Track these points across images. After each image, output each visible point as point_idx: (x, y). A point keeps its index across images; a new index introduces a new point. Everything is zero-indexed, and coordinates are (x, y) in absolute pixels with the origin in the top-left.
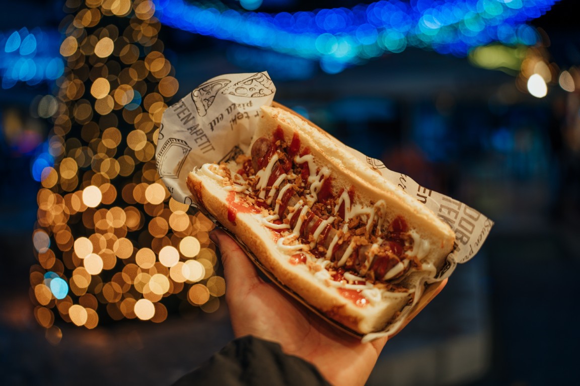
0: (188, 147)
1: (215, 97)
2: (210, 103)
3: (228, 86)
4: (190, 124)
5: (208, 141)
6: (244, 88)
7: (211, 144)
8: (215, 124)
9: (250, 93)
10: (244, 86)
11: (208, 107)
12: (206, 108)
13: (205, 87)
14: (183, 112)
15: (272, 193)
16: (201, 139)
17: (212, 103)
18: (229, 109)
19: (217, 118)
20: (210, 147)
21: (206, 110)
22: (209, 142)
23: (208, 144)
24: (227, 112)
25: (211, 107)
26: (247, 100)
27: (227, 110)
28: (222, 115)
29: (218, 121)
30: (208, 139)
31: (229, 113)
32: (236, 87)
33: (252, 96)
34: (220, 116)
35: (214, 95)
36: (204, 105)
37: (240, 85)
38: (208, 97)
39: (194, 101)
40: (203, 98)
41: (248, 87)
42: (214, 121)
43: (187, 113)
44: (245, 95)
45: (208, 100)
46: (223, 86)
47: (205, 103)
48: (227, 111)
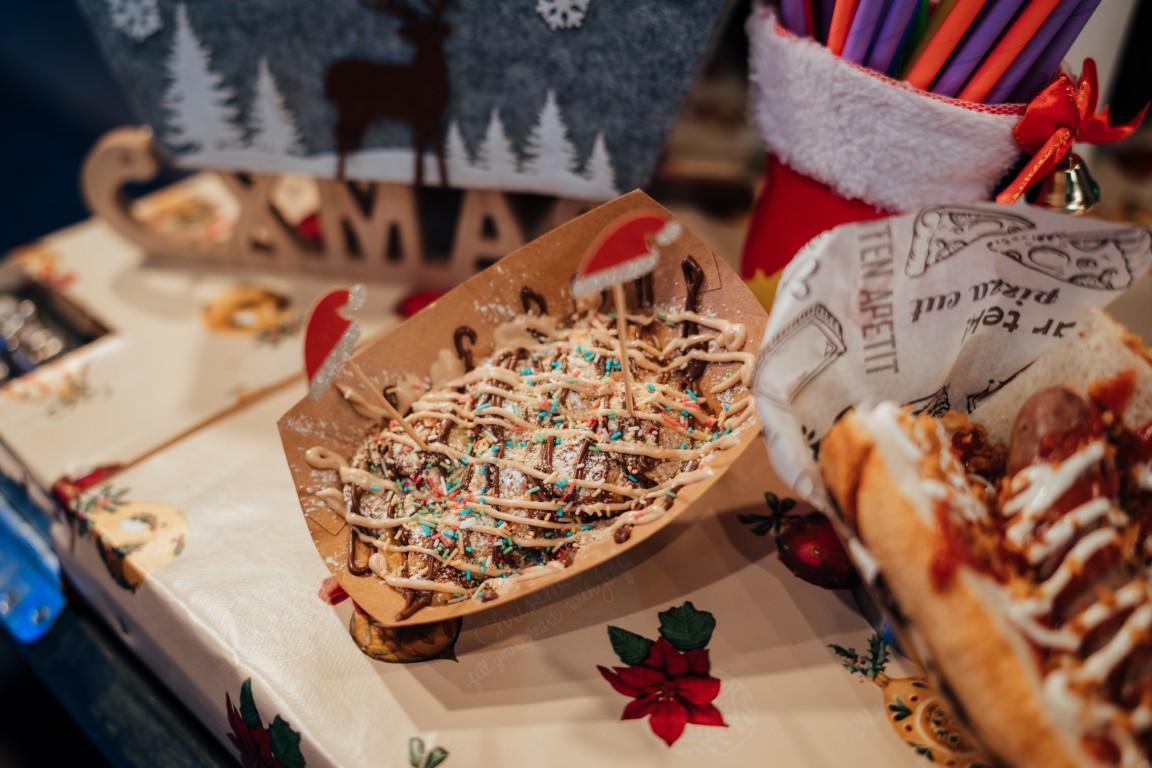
0: (842, 341)
1: (965, 244)
2: (946, 253)
3: (1019, 235)
4: (876, 283)
5: (893, 341)
6: (1060, 253)
7: (894, 353)
8: (930, 308)
9: (1072, 270)
10: (1070, 250)
11: (937, 261)
12: (932, 260)
13: (959, 214)
14: (877, 250)
15: (1058, 533)
16: (879, 332)
17: (951, 254)
18: (981, 289)
19: (943, 298)
20: (889, 361)
21: (927, 266)
22: (894, 345)
23: (887, 348)
24: (971, 294)
25: (942, 265)
26: (1047, 284)
27: (977, 289)
28: (958, 295)
29: (941, 306)
30: (893, 337)
31: (976, 298)
32: (1037, 243)
33: (1072, 280)
34: (953, 297)
35: (967, 240)
36: (929, 253)
37: (1056, 243)
38: (950, 236)
39: (915, 233)
40: (940, 235)
41: (1075, 254)
42: (931, 301)
43: (884, 254)
44: (1053, 272)
45: (945, 244)
46: (1005, 229)
47: (935, 249)
48: (973, 291)
